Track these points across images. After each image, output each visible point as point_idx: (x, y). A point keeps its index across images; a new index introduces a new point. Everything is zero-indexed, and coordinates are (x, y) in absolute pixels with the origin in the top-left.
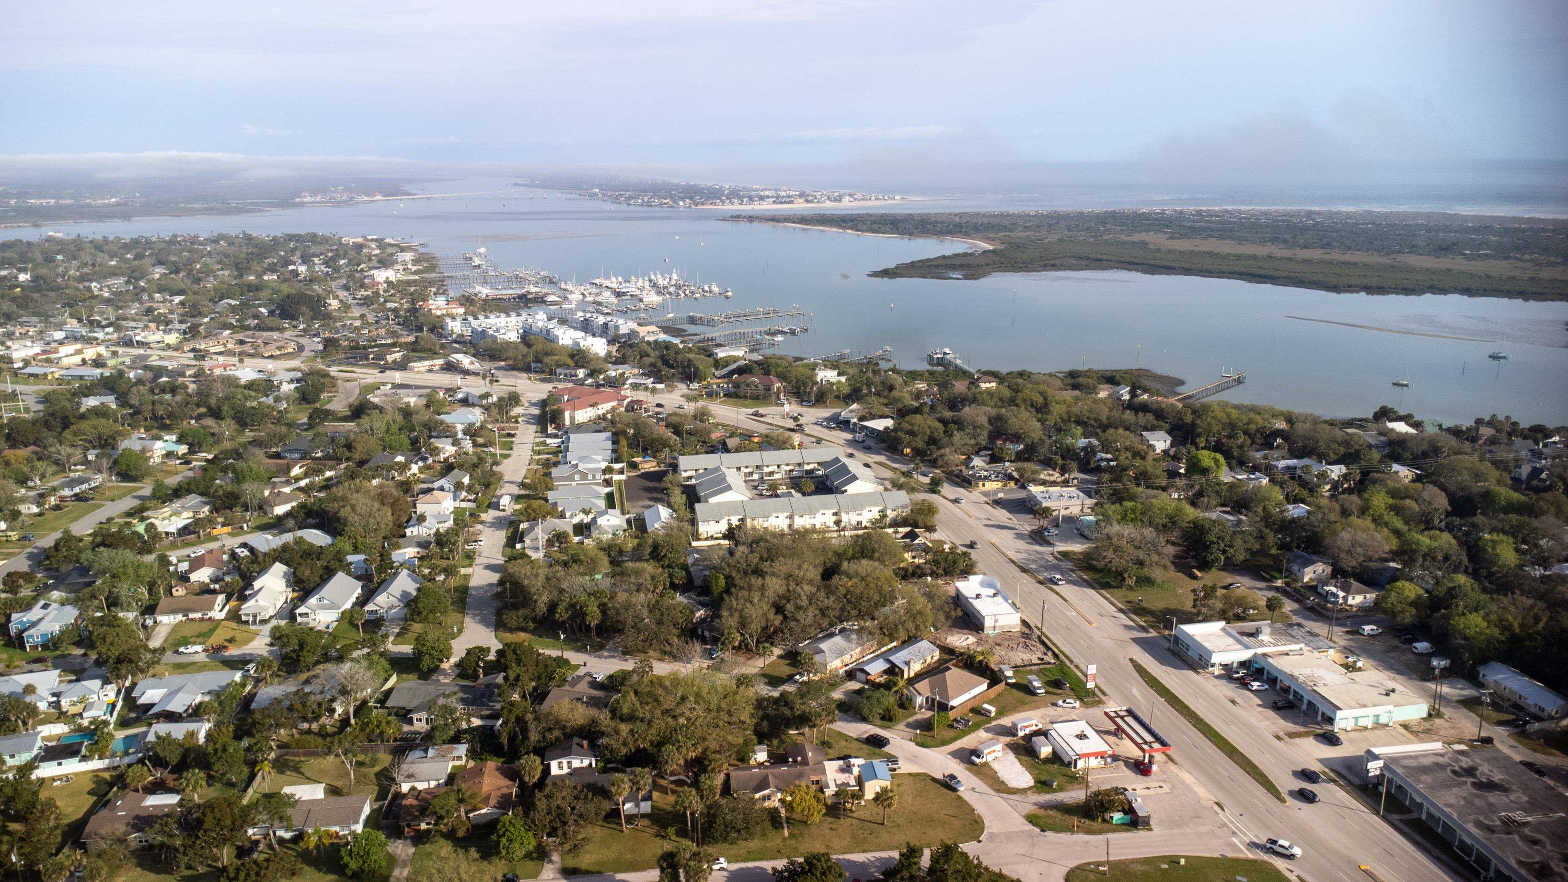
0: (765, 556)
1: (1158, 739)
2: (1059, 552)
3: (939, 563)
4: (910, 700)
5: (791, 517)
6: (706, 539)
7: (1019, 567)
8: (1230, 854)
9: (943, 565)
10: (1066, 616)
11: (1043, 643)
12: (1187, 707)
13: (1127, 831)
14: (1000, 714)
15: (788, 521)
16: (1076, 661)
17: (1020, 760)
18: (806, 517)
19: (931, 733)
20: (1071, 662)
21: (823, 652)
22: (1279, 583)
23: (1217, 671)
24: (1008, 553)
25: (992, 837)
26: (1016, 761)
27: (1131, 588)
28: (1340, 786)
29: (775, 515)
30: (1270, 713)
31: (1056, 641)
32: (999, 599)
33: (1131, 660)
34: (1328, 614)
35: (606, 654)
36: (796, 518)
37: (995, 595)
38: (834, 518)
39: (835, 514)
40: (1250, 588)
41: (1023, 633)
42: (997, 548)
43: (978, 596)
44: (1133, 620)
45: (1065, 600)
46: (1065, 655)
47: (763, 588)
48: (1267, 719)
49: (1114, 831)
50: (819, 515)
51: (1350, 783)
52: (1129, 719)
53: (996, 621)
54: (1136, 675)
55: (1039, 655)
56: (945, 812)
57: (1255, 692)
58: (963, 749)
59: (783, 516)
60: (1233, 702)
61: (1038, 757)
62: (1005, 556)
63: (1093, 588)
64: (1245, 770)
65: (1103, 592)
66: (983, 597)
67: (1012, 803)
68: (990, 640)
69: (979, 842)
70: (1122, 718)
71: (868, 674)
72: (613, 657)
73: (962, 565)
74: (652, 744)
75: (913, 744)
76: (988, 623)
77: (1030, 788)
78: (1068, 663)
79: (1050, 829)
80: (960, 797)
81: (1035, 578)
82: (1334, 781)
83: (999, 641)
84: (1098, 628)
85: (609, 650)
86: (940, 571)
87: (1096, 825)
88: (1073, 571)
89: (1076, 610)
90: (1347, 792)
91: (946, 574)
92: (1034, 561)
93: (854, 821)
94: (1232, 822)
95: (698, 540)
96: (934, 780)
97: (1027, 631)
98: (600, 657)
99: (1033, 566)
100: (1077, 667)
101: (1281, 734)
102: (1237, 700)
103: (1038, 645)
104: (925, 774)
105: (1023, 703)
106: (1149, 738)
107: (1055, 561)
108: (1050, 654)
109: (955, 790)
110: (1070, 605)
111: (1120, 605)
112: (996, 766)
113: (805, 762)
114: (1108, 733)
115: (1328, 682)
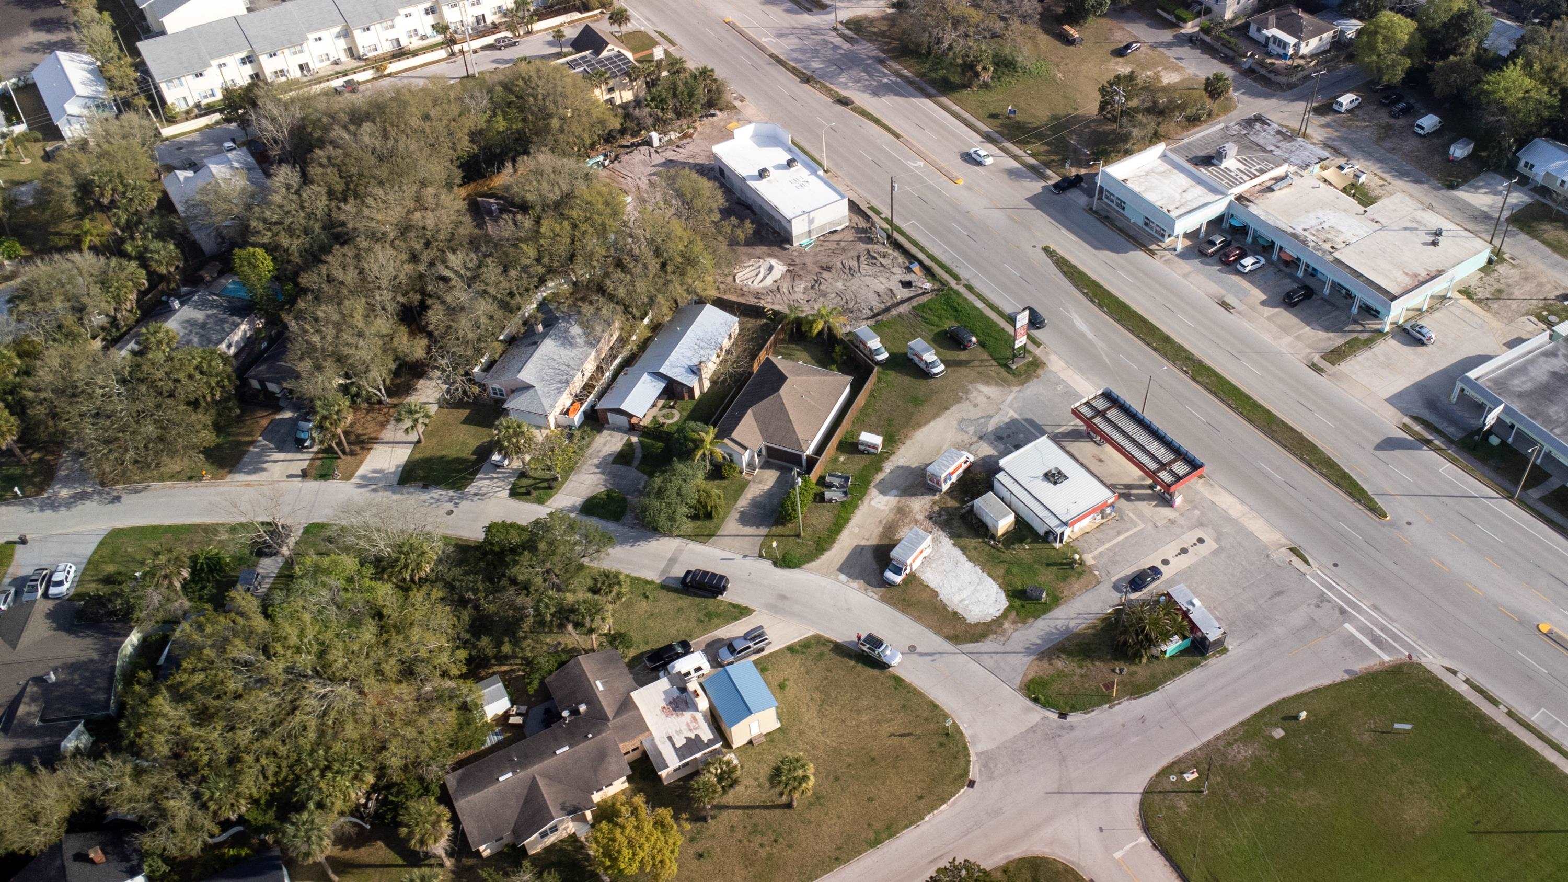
0: (339, 187)
1: (1179, 454)
2: (847, 24)
3: (663, 101)
4: (730, 461)
5: (346, 33)
6: (188, 115)
7: (794, 71)
8: (1360, 666)
9: (671, 103)
10: (907, 169)
11: (897, 246)
12: (1167, 339)
13: (1193, 665)
14: (891, 441)
15: (342, 44)
16: (962, 273)
17: (964, 549)
18: (377, 29)
19: (789, 528)
20: (956, 278)
21: (529, 387)
22: (1190, 28)
23: (1181, 245)
24: (764, 41)
25: (988, 759)
26: (957, 552)
27: (985, 86)
28: (1437, 449)
29: (312, 36)
30: (1285, 316)
31: (915, 236)
32: (799, 170)
33: (1046, 250)
34: (1282, 79)
35: (64, 493)
36: (358, 34)
37: (790, 164)
38: (431, 19)
39: (431, 11)
40: (1154, 46)
41: (858, 230)
42: (741, 33)
43: (763, 173)
44: (1015, 157)
45: (897, 136)
46: (942, 266)
47: (365, 285)
48: (1285, 330)
49: (1173, 674)
50: (400, 21)
51: (1449, 440)
52: (1113, 414)
53: (811, 221)
54: (1066, 284)
55: (900, 274)
56: (887, 729)
57: (1250, 276)
58: (858, 551)
59: (329, 34)
60: (1225, 305)
61: (993, 537)
62: (762, 49)
63: (928, 96)
64: (1301, 459)
65: (944, 100)
66: (773, 173)
67: (989, 661)
68: (809, 261)
69: (971, 784)
70: (1102, 414)
71: (630, 416)
72: (83, 496)
73: (701, 93)
74: (255, 802)
75: (768, 564)
76: (798, 229)
77: (1005, 615)
78: (953, 283)
79: (1074, 709)
80: (898, 680)
81: (829, 92)
82: (1427, 442)
83: (825, 261)
84: (968, 188)
85: (68, 481)
86: (670, 115)
87: (1141, 670)
88: (881, 61)
89: (920, 154)
90: (1453, 461)
91: (679, 115)
92: (815, 52)
93: (735, 817)
94: (1330, 588)
95: (171, 120)
96: (840, 649)
97: (862, 224)
98: (53, 505)
99: (816, 65)
100: (969, 288)
101: (1316, 358)
102: (1230, 299)
103: (889, 250)
104: (818, 640)
105: (917, 402)
106: (1163, 454)
107: (847, 46)
108: (916, 267)
109: (882, 666)
110: (906, 143)
111: (985, 128)
112: (931, 578)
113: (598, 718)
114: (1075, 435)
115: (1348, 236)
